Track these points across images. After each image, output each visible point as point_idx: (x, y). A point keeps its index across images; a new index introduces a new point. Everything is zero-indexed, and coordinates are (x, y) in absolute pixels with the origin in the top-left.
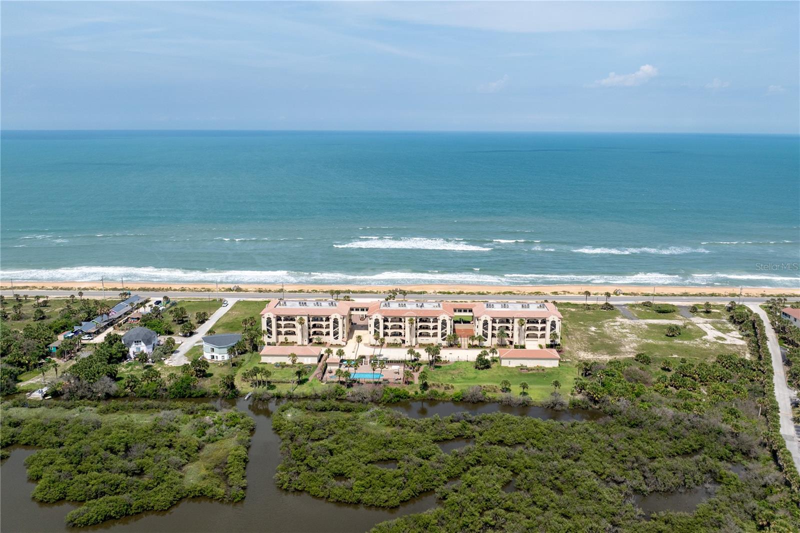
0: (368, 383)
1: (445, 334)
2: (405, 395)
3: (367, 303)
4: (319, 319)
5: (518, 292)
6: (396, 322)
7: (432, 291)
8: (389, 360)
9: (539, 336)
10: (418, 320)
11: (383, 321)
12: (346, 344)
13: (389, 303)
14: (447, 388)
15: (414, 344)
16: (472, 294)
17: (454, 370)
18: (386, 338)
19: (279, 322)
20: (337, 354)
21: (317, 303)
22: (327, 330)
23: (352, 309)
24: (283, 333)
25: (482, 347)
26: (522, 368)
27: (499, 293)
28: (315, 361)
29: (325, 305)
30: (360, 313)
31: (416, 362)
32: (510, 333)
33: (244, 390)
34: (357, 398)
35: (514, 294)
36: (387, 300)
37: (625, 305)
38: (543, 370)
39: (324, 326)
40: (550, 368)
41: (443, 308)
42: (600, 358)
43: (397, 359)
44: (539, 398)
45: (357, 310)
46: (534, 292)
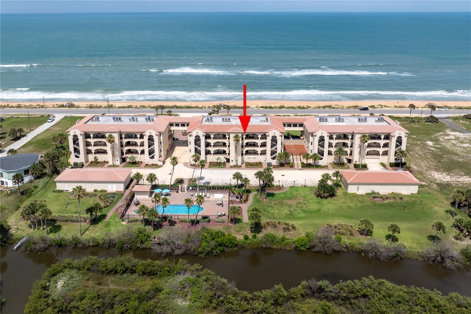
0: (182, 221)
1: (276, 152)
2: (230, 243)
3: (188, 118)
4: (134, 136)
5: (337, 106)
6: (220, 138)
7: (254, 106)
8: (211, 185)
9: (381, 153)
10: (244, 137)
11: (204, 138)
12: (164, 164)
13: (211, 118)
14: (286, 229)
15: (239, 164)
16: (293, 108)
17: (290, 199)
18: (209, 156)
19: (88, 140)
20: (147, 180)
21: (133, 118)
22: (142, 148)
23: (171, 125)
24: (93, 151)
25: (318, 167)
26: (374, 195)
27: (319, 107)
28: (120, 188)
29: (141, 120)
30: (180, 128)
31: (244, 188)
32: (348, 150)
33: (19, 232)
34: (166, 249)
35: (333, 108)
36: (210, 114)
37: (448, 118)
38: (401, 198)
39: (139, 144)
40: (408, 196)
41: (272, 123)
42: (459, 180)
43: (220, 184)
44: (414, 246)
45: (177, 125)
46: (352, 106)
